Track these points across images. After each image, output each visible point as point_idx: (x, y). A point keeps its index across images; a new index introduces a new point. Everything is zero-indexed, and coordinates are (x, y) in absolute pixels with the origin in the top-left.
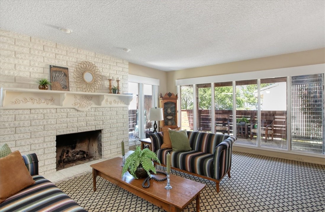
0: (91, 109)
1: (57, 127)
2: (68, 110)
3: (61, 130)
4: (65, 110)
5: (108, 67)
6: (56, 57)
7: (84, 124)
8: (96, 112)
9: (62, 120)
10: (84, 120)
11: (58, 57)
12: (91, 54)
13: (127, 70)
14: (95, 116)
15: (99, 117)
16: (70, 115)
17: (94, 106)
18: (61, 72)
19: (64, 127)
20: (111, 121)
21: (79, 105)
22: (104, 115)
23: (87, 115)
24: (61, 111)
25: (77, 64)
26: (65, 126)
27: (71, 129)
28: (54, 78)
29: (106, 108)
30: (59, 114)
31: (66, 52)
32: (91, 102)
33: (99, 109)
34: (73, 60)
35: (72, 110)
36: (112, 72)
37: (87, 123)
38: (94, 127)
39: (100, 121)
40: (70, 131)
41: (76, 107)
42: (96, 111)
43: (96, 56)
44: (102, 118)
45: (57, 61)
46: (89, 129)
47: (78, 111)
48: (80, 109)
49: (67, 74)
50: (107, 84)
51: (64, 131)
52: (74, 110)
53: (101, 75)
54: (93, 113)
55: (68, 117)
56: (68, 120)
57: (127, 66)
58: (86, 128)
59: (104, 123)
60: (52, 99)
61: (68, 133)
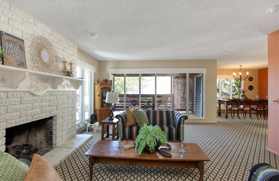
0: (47, 94)
1: (8, 118)
2: (22, 94)
3: (12, 121)
4: (19, 94)
5: (62, 48)
6: (8, 23)
7: (38, 110)
8: (50, 97)
9: (14, 107)
10: (39, 106)
11: (11, 23)
12: (48, 30)
13: (76, 54)
14: (50, 101)
15: (53, 102)
16: (25, 101)
17: (50, 89)
18: (16, 43)
19: (16, 117)
20: (63, 105)
21: (35, 88)
22: (58, 99)
23: (43, 100)
24: (13, 95)
25: (33, 38)
26: (18, 116)
27: (25, 118)
28: (8, 50)
29: (60, 92)
30: (11, 100)
31: (21, 19)
32: (48, 85)
33: (53, 93)
34: (30, 32)
35: (26, 94)
36: (65, 54)
37: (42, 110)
38: (49, 113)
39: (54, 107)
40: (23, 121)
41: (32, 90)
42: (51, 95)
43: (53, 34)
44: (56, 103)
45: (10, 28)
46: (44, 117)
47: (33, 95)
48: (36, 93)
49: (23, 47)
50: (61, 66)
51: (16, 122)
52: (29, 94)
53: (56, 56)
54: (48, 98)
55: (22, 103)
56: (22, 106)
57: (76, 51)
58: (41, 115)
59: (58, 109)
60: (3, 79)
61: (22, 123)
